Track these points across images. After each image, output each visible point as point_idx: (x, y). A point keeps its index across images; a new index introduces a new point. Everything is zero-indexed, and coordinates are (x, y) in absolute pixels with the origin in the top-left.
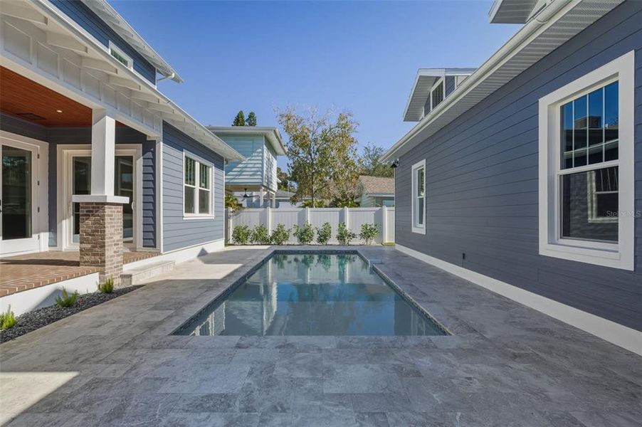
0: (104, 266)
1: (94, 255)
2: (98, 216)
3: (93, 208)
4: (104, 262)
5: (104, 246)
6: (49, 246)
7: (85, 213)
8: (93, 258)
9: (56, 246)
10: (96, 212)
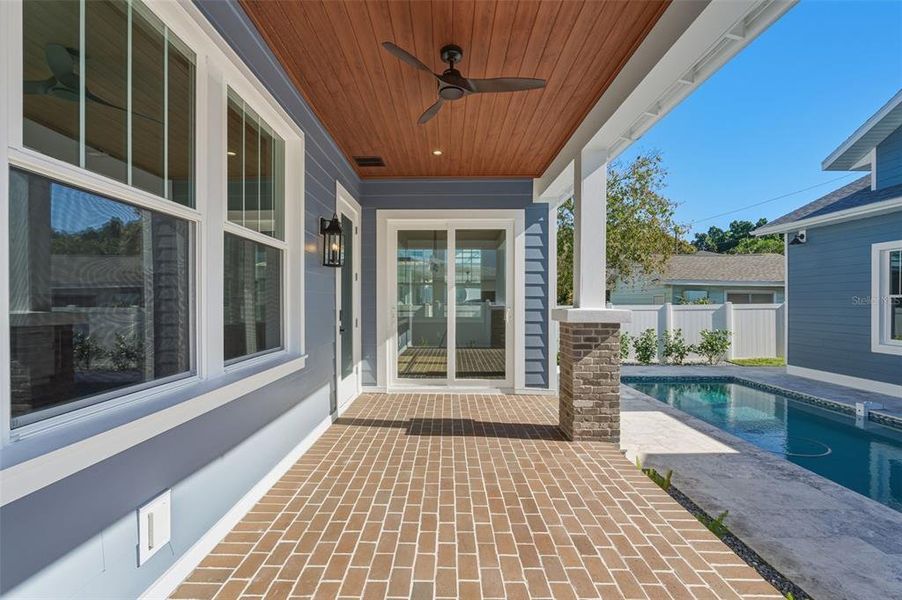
0: (618, 440)
1: (600, 420)
2: (607, 348)
3: (597, 332)
4: (618, 433)
5: (618, 404)
6: (364, 384)
7: (583, 342)
8: (596, 427)
9: (375, 384)
10: (603, 340)
